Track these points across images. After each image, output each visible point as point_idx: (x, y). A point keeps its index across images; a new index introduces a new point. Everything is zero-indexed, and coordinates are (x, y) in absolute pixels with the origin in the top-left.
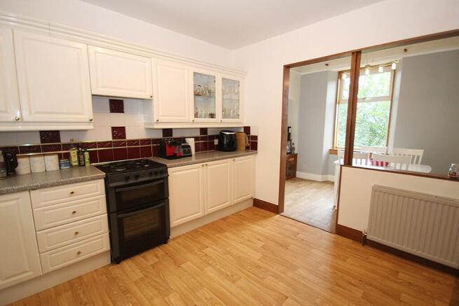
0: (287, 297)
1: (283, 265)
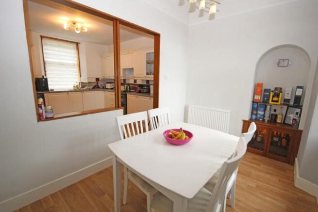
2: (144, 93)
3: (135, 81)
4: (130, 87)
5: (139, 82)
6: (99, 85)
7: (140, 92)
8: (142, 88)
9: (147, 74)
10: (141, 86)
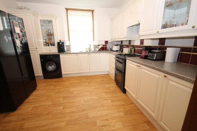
0: (63, 109)
1: (75, 120)
2: (154, 60)
3: (142, 42)
4: (135, 50)
5: (147, 43)
6: (108, 47)
7: (146, 57)
8: (150, 52)
9: (164, 27)
10: (149, 49)
